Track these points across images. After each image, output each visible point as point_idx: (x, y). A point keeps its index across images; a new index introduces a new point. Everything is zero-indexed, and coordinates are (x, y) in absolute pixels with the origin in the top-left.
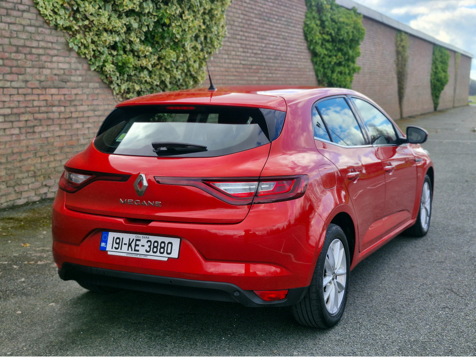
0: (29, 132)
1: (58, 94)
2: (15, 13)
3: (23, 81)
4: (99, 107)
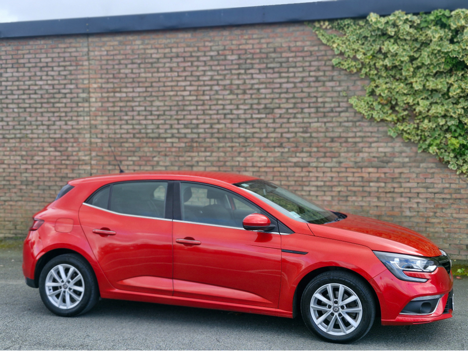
0: (341, 200)
1: (377, 172)
2: (332, 114)
3: (337, 162)
4: (435, 186)
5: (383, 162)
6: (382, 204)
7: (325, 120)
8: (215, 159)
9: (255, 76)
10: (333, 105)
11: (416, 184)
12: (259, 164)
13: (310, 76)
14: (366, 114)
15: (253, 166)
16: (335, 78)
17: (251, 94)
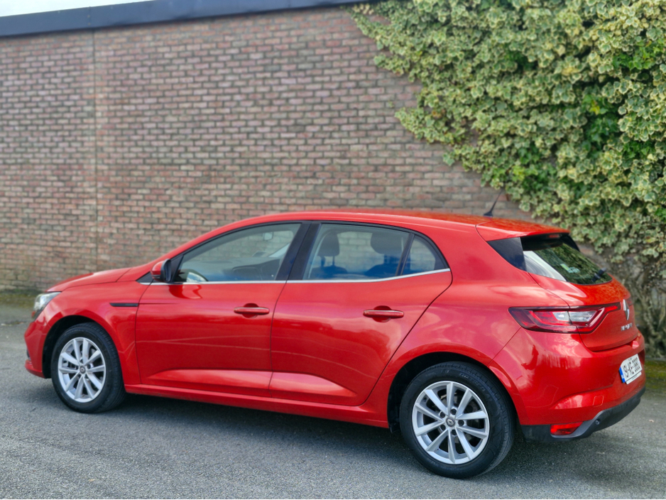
2: (376, 133)
3: (381, 200)
5: (438, 199)
7: (367, 141)
8: (237, 193)
9: (283, 81)
10: (377, 120)
12: (288, 201)
13: (349, 81)
14: (416, 132)
15: (281, 204)
16: (380, 83)
17: (279, 106)
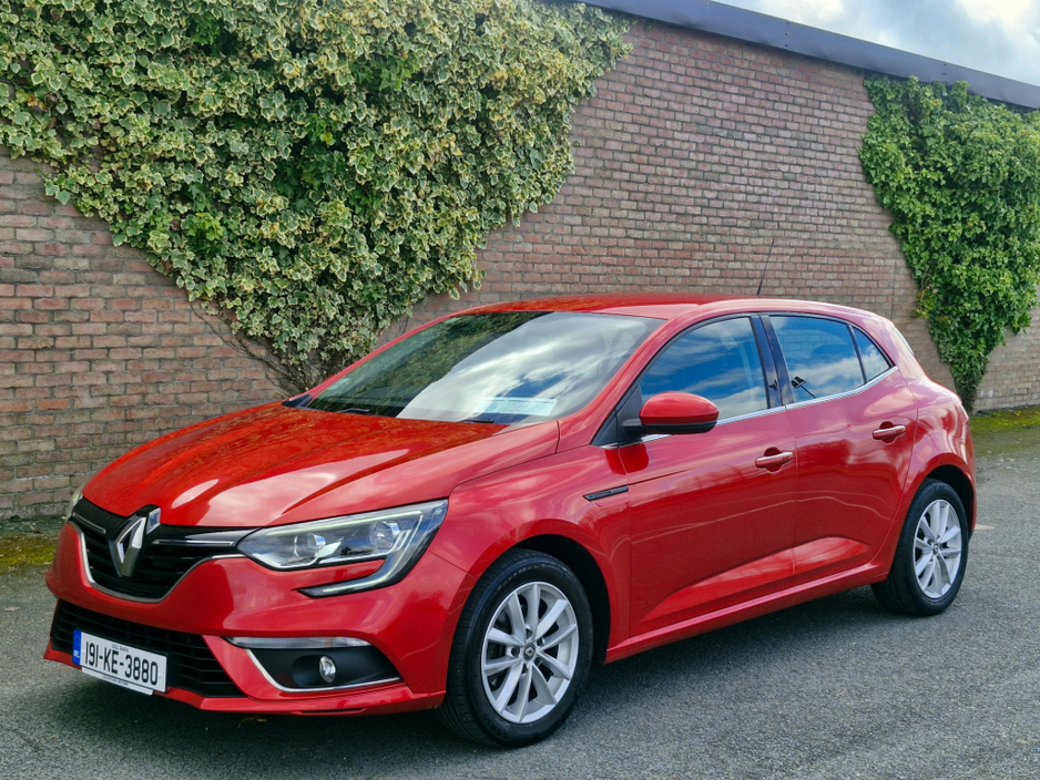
1: (14, 297)
4: (144, 328)
5: (27, 268)
6: (28, 382)
11: (105, 325)
